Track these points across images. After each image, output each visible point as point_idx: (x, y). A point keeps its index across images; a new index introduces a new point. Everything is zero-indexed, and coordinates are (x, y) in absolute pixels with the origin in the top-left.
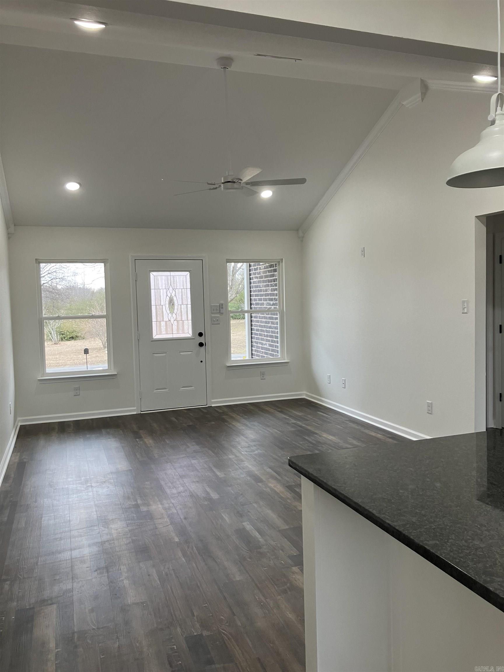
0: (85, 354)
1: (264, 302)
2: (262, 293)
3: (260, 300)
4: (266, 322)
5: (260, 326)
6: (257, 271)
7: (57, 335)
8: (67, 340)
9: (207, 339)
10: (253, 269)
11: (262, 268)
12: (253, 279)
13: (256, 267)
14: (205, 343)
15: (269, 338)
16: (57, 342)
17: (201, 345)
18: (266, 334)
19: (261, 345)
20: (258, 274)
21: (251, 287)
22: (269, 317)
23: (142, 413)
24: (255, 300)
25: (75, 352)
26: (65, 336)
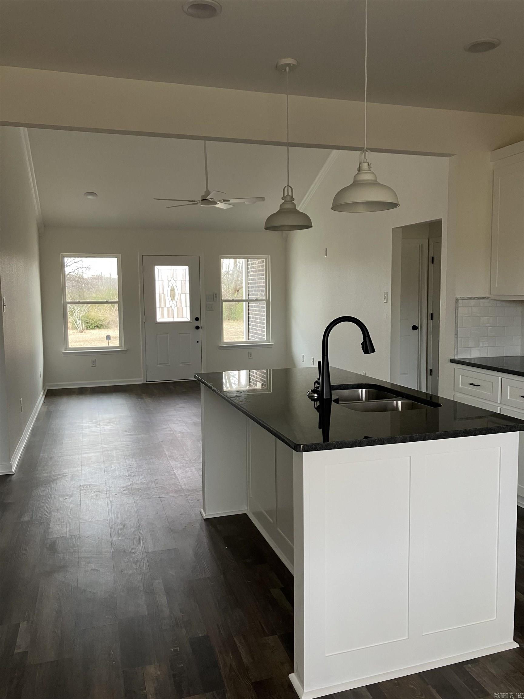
0: (107, 340)
1: (258, 293)
2: (257, 285)
3: (255, 291)
4: (259, 311)
5: (255, 314)
6: (253, 266)
7: (82, 324)
8: (92, 329)
9: (202, 323)
10: (250, 263)
11: (257, 263)
12: (250, 273)
13: (252, 262)
14: (201, 326)
15: (261, 325)
16: (82, 331)
17: (197, 328)
18: (259, 321)
19: (256, 331)
20: (254, 268)
21: (249, 279)
22: (262, 306)
23: (147, 383)
24: (252, 291)
25: (99, 340)
26: (90, 325)
